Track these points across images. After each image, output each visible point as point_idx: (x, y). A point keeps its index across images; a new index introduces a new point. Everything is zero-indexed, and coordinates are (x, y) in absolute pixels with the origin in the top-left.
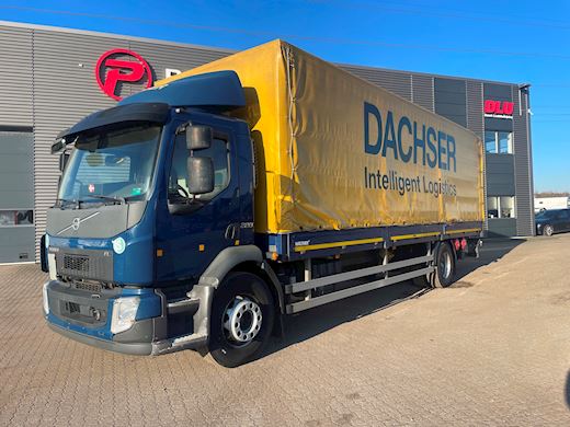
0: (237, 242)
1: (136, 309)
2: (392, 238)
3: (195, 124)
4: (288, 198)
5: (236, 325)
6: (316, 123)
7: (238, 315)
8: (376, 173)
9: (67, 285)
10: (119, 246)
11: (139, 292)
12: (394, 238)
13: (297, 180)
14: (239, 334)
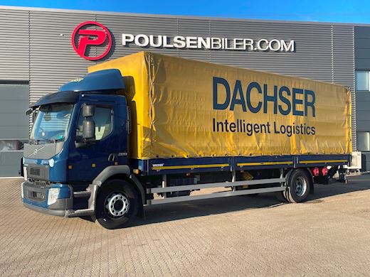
0: (116, 163)
1: (58, 194)
2: (238, 165)
3: (87, 104)
4: (148, 140)
5: (112, 207)
6: (170, 95)
7: (113, 201)
8: (224, 122)
9: (32, 183)
10: (52, 163)
11: (61, 186)
12: (241, 165)
13: (154, 129)
14: (113, 212)
